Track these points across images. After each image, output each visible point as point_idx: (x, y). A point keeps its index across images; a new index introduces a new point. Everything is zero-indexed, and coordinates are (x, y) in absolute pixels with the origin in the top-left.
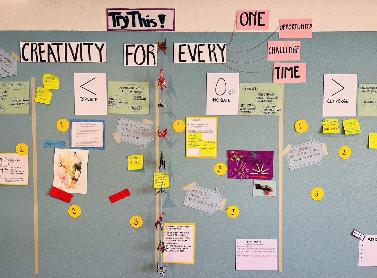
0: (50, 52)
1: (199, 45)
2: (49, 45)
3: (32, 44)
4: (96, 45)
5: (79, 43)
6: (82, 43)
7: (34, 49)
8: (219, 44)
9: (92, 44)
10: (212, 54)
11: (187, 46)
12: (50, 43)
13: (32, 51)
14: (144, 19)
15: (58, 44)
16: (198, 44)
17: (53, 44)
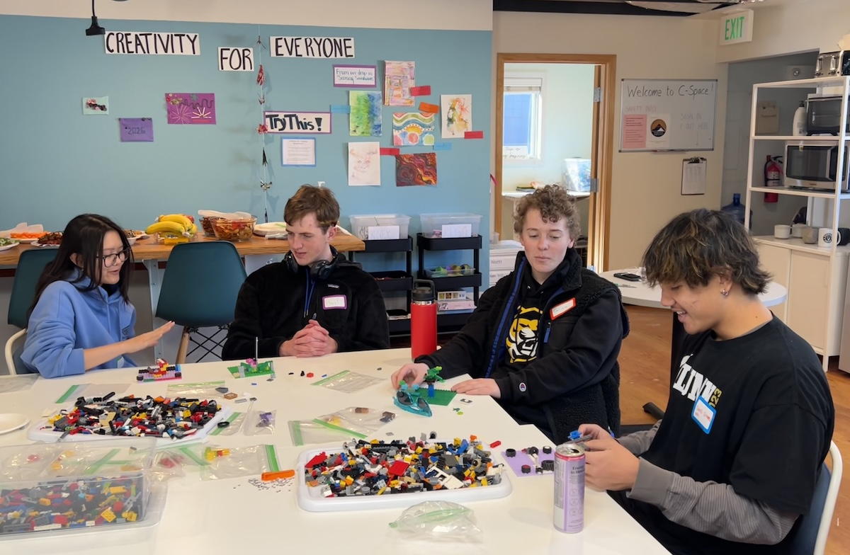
0: (138, 43)
1: (296, 39)
2: (136, 35)
3: (117, 34)
4: (188, 36)
5: (170, 34)
6: (173, 34)
7: (120, 39)
8: (316, 38)
9: (184, 35)
10: (309, 48)
11: (283, 40)
12: (138, 33)
13: (118, 42)
14: (301, 122)
15: (146, 35)
16: (294, 38)
17: (140, 35)
